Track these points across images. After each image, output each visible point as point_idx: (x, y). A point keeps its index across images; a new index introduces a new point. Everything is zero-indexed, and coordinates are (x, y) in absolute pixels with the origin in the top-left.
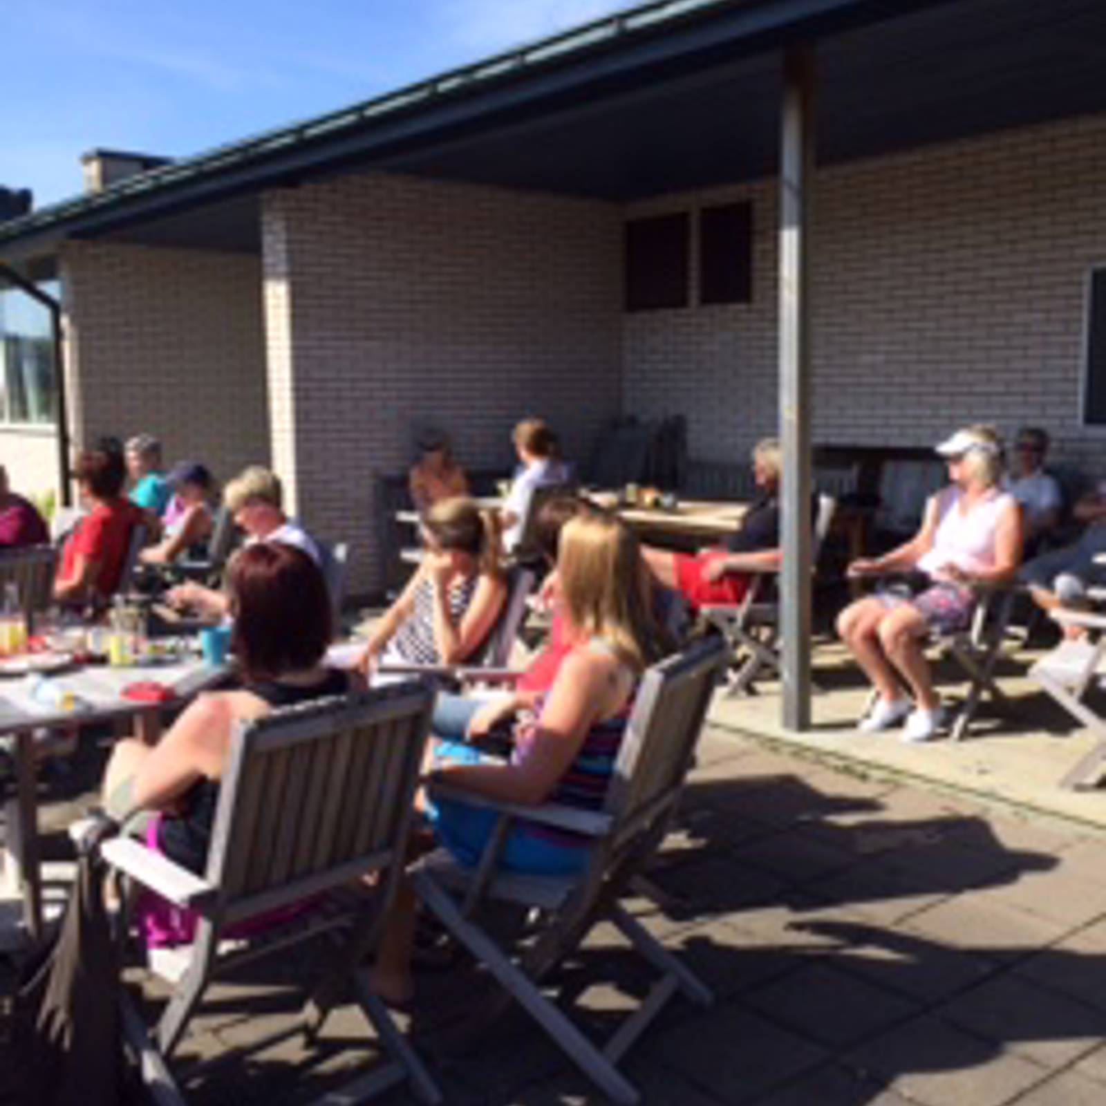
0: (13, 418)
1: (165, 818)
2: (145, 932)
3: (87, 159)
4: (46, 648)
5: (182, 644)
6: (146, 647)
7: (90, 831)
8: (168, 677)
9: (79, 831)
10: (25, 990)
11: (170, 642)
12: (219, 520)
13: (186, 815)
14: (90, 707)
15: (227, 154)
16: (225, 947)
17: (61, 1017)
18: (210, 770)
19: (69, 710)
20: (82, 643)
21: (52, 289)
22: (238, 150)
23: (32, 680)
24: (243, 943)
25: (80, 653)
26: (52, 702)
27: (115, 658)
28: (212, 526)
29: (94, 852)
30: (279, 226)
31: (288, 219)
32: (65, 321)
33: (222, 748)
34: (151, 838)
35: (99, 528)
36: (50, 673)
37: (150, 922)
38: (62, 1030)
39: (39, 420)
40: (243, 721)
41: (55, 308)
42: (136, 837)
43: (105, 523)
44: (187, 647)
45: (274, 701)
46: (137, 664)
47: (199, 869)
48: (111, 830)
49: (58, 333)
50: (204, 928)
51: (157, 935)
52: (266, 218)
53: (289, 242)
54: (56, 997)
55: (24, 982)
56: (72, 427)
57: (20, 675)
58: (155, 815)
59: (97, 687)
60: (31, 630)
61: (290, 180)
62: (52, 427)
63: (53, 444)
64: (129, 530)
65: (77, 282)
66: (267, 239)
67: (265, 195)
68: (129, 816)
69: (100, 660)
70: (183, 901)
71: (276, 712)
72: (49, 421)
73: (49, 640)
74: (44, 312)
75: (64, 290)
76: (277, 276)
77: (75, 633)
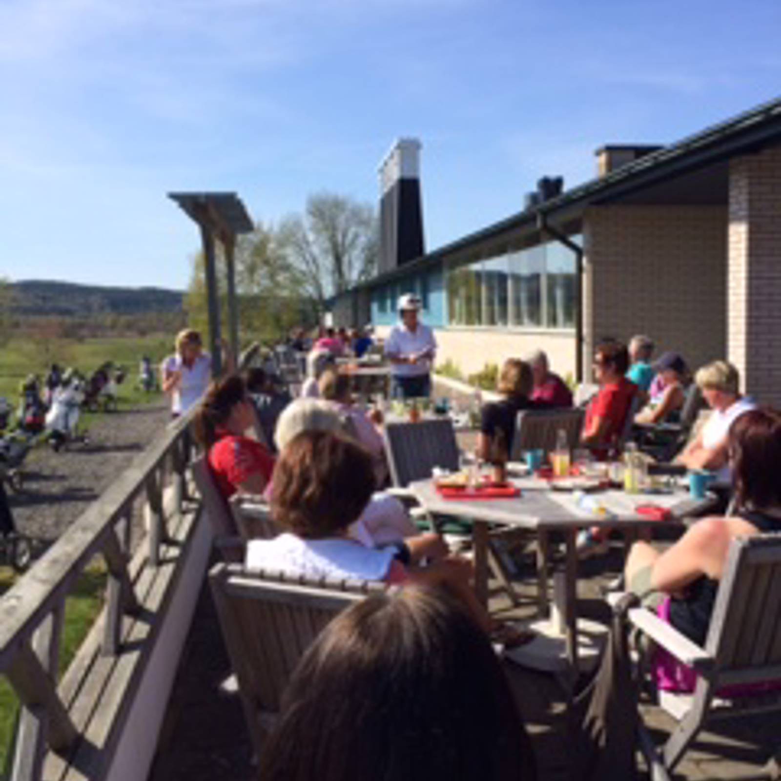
0: (549, 326)
1: (673, 600)
2: (657, 679)
3: (598, 153)
4: (582, 474)
5: (672, 480)
6: (648, 480)
7: (621, 600)
8: (666, 502)
9: (613, 599)
10: (577, 699)
11: (664, 479)
12: (689, 395)
13: (689, 600)
14: (615, 516)
15: (709, 135)
16: (716, 702)
17: (599, 724)
18: (711, 571)
19: (601, 517)
20: (606, 474)
21: (578, 239)
22: (716, 132)
23: (578, 494)
24: (728, 703)
25: (605, 480)
26: (590, 510)
27: (628, 484)
28: (684, 399)
29: (624, 615)
30: (744, 183)
31: (750, 177)
32: (585, 261)
33: (722, 556)
34: (663, 612)
35: (610, 397)
36: (589, 491)
37: (660, 672)
38: (600, 732)
39: (565, 326)
40: (739, 538)
41: (579, 252)
42: (651, 610)
43: (614, 394)
44: (675, 483)
45: (762, 528)
46: (643, 491)
47: (701, 642)
48: (635, 602)
49: (580, 268)
50: (702, 685)
51: (665, 683)
52: (733, 177)
53: (750, 193)
54: (596, 709)
55: (577, 694)
56: (585, 331)
57: (569, 490)
58: (666, 597)
59: (619, 504)
60: (572, 461)
61: (754, 149)
62: (573, 331)
63: (572, 343)
64: (629, 400)
65: (594, 235)
66: (733, 193)
67: (734, 161)
68: (646, 595)
69: (619, 486)
70: (689, 662)
71: (764, 536)
72: (571, 327)
73: (584, 469)
74: (572, 255)
75: (586, 241)
76: (739, 219)
77: (601, 467)
